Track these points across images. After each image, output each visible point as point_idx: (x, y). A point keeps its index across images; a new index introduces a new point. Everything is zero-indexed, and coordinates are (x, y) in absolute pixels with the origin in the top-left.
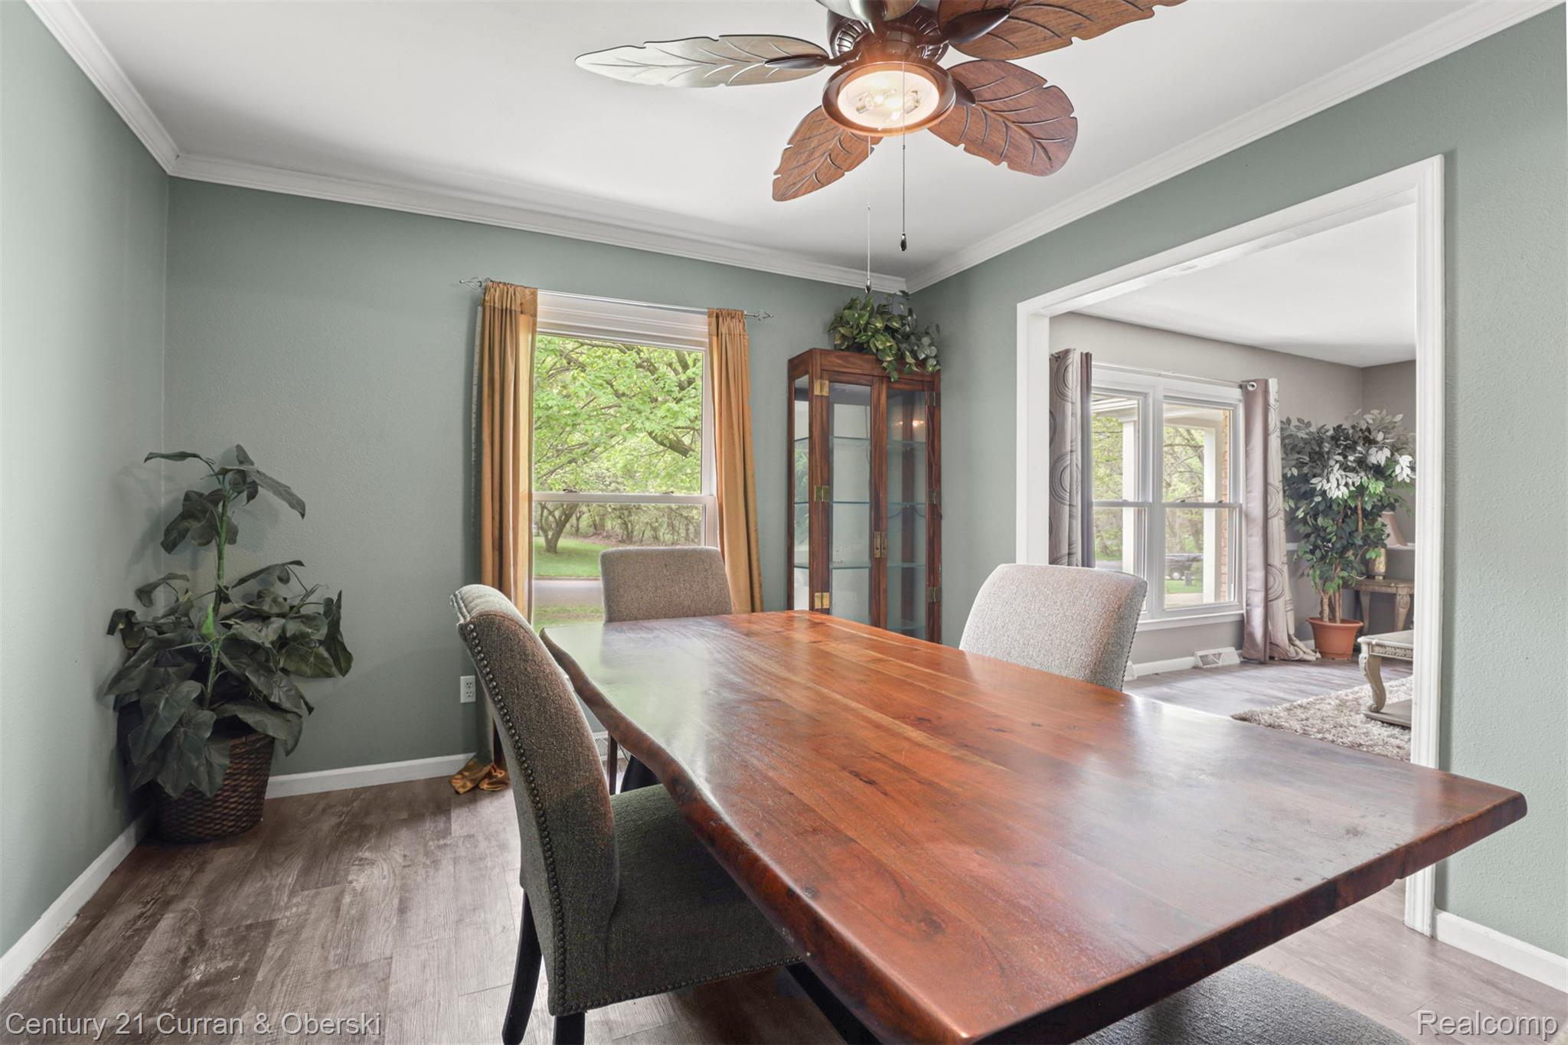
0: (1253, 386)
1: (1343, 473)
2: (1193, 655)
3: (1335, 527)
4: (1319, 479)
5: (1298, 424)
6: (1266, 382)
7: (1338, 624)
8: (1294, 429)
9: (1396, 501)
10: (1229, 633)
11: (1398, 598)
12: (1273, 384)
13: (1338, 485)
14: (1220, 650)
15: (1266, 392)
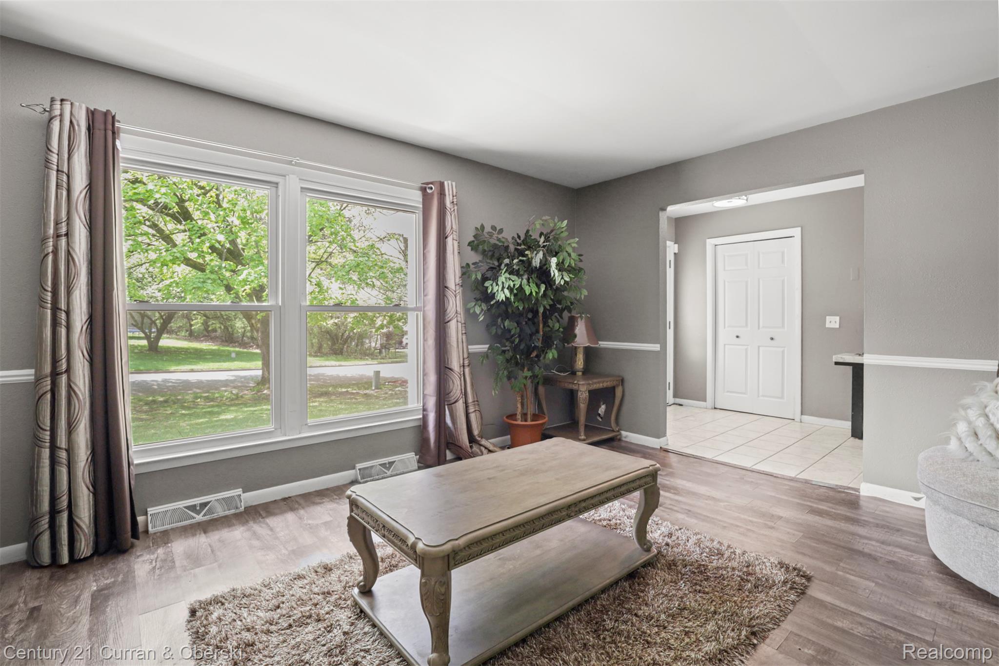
0: (431, 188)
1: (508, 276)
2: (354, 468)
3: (518, 329)
4: (491, 282)
5: (491, 231)
6: (442, 185)
7: (529, 423)
8: (487, 236)
9: (572, 303)
10: (410, 439)
11: (579, 394)
12: (450, 187)
13: (503, 288)
14: (391, 459)
15: (442, 194)
